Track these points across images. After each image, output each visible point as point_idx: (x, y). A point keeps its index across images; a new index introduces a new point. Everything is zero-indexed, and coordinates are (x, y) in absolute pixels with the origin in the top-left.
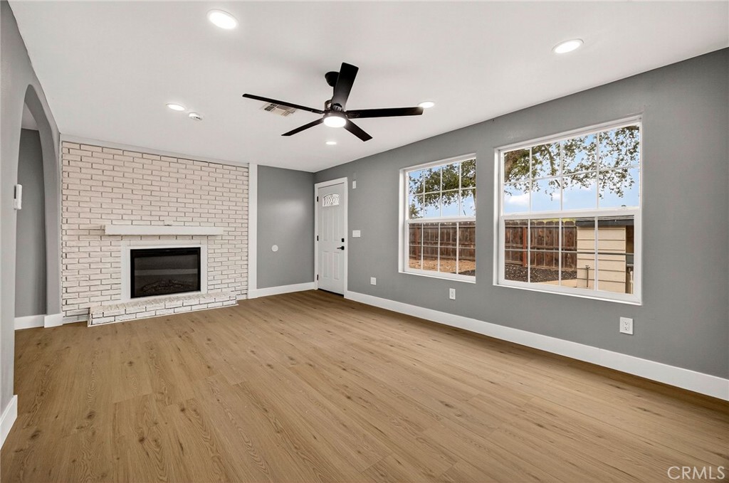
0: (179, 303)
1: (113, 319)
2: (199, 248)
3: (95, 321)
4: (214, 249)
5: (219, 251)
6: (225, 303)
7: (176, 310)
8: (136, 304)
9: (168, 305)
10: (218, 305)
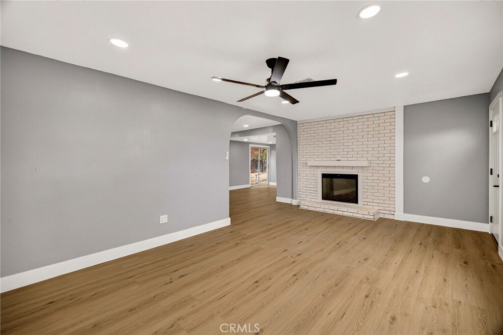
0: (336, 208)
1: (307, 207)
2: (357, 175)
3: (301, 206)
4: (367, 177)
5: (370, 178)
6: (365, 216)
7: (335, 211)
8: (324, 204)
9: (331, 207)
10: (360, 216)
